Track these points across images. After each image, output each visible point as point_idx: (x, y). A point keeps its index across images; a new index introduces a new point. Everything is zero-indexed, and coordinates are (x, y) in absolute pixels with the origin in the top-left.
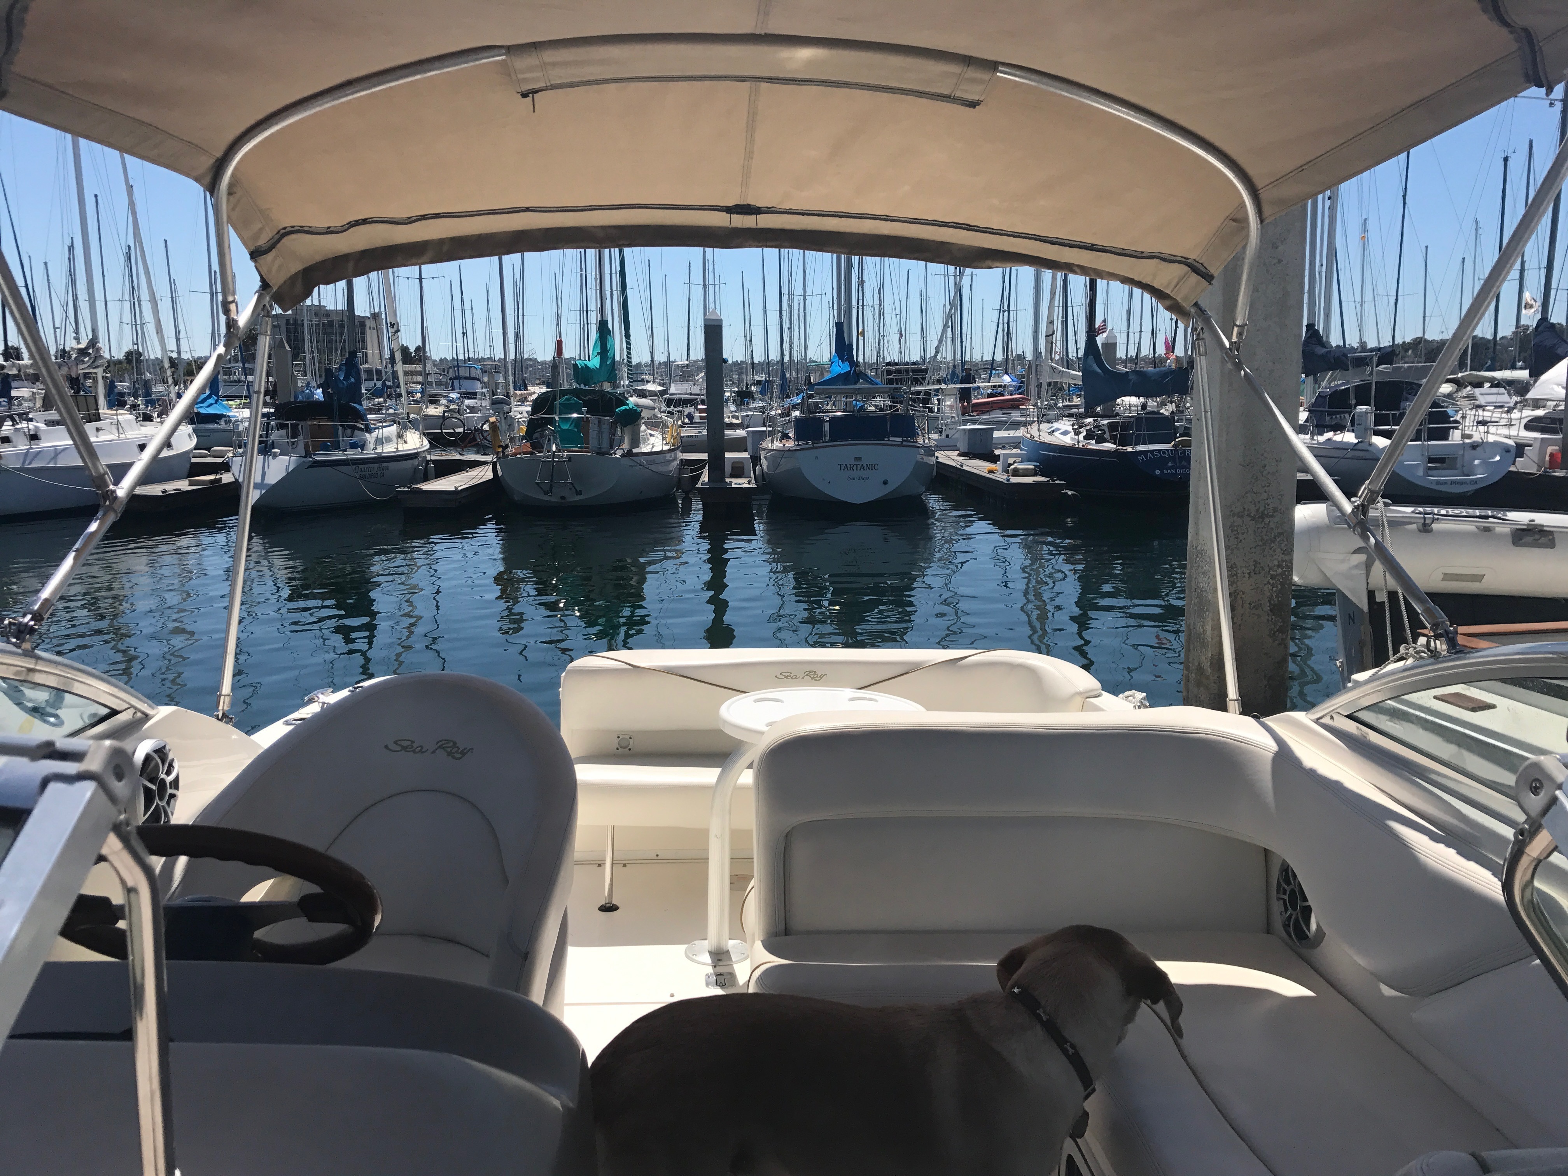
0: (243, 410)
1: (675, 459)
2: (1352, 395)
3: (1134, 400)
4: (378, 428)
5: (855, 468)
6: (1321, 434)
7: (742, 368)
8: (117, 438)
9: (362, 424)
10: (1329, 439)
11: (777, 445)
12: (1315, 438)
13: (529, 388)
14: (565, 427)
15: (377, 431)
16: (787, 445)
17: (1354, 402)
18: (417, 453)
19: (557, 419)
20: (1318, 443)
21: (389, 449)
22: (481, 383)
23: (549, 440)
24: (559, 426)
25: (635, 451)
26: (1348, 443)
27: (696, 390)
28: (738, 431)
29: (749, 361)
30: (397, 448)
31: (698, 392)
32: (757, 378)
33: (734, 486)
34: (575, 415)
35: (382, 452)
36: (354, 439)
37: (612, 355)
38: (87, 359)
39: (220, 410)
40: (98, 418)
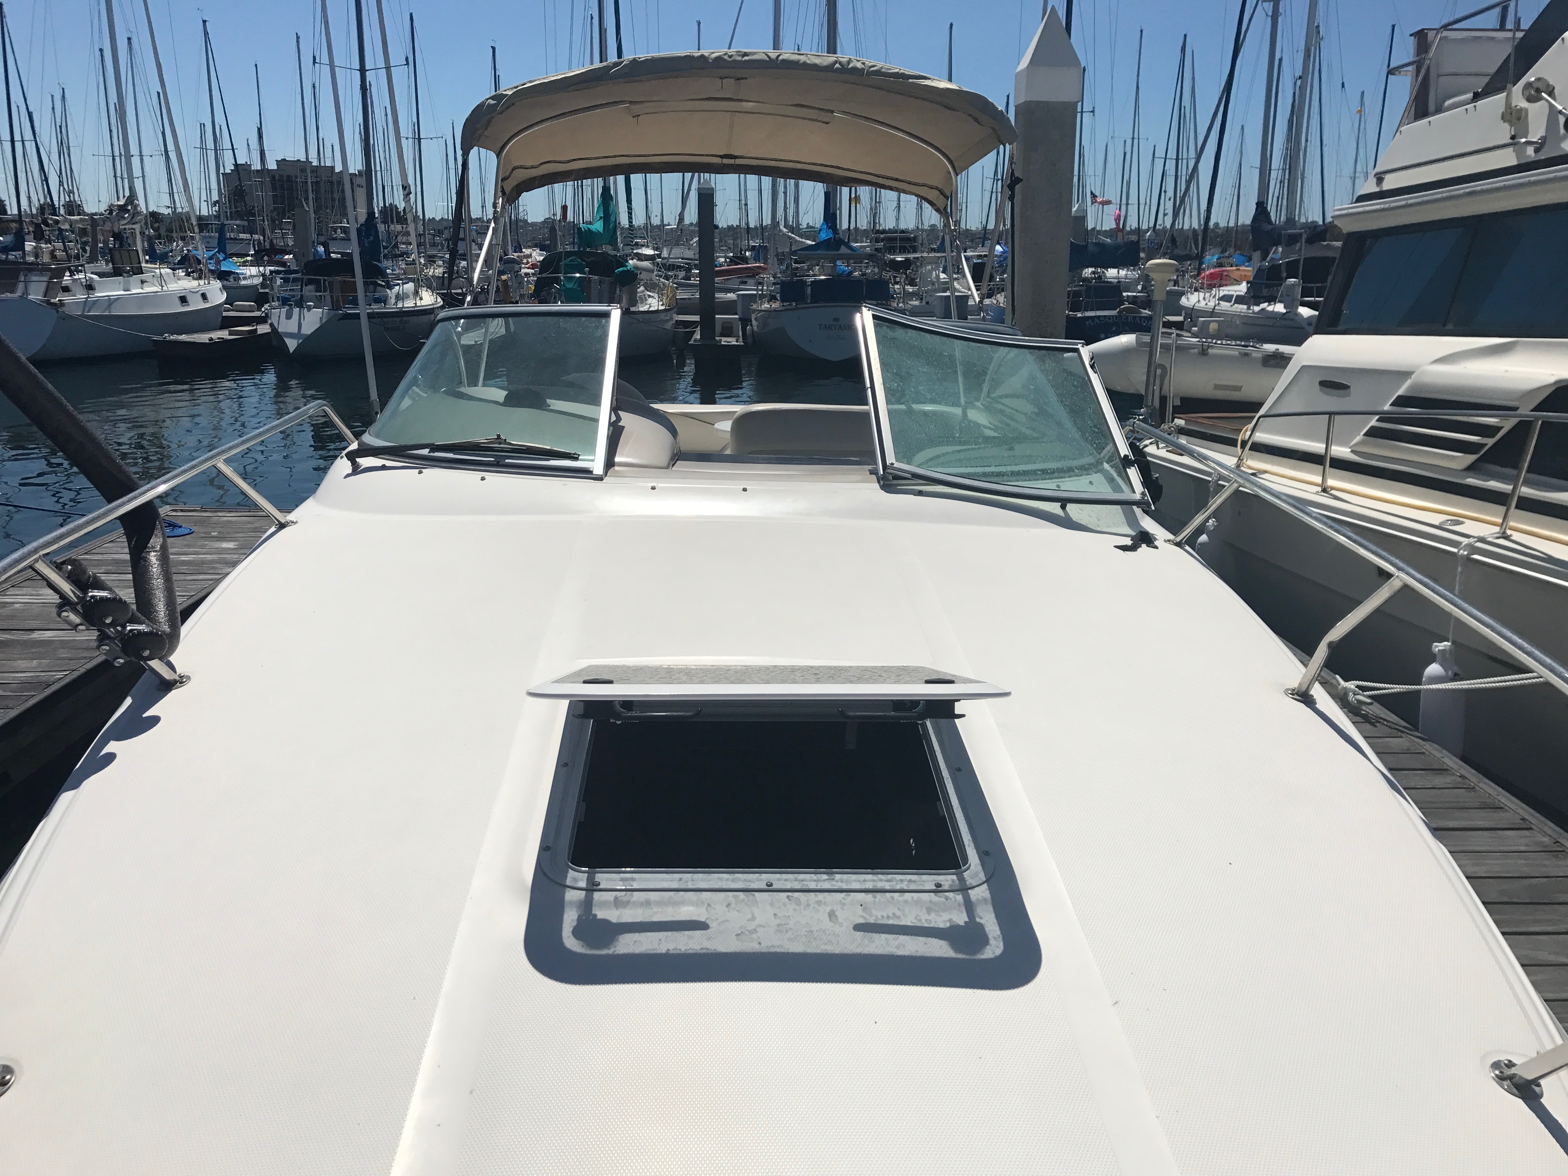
0: (251, 268)
1: (672, 318)
2: (1283, 268)
3: (1091, 270)
4: (398, 284)
5: (833, 328)
6: (1258, 305)
7: (737, 233)
8: (160, 290)
9: (383, 281)
10: (1263, 310)
11: (766, 306)
12: (1252, 308)
13: (523, 250)
14: (570, 285)
15: (398, 287)
16: (773, 306)
17: (1284, 275)
18: (433, 309)
19: (562, 278)
20: (1254, 313)
21: (409, 304)
22: (476, 244)
23: (555, 297)
24: (564, 285)
25: (633, 309)
26: (1278, 313)
27: (689, 254)
28: (729, 295)
29: (743, 225)
30: (416, 304)
31: (692, 257)
32: (752, 243)
33: (723, 343)
34: (578, 275)
35: (403, 307)
36: (377, 295)
37: (614, 220)
38: (126, 215)
39: (229, 267)
40: (140, 271)
